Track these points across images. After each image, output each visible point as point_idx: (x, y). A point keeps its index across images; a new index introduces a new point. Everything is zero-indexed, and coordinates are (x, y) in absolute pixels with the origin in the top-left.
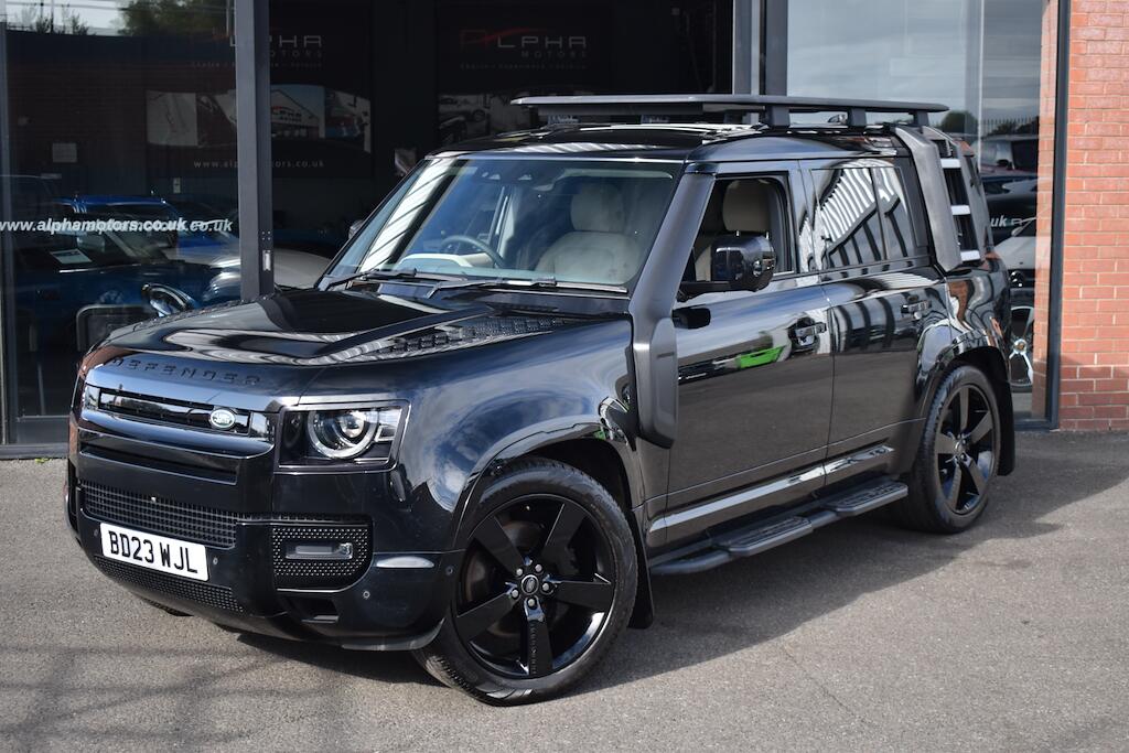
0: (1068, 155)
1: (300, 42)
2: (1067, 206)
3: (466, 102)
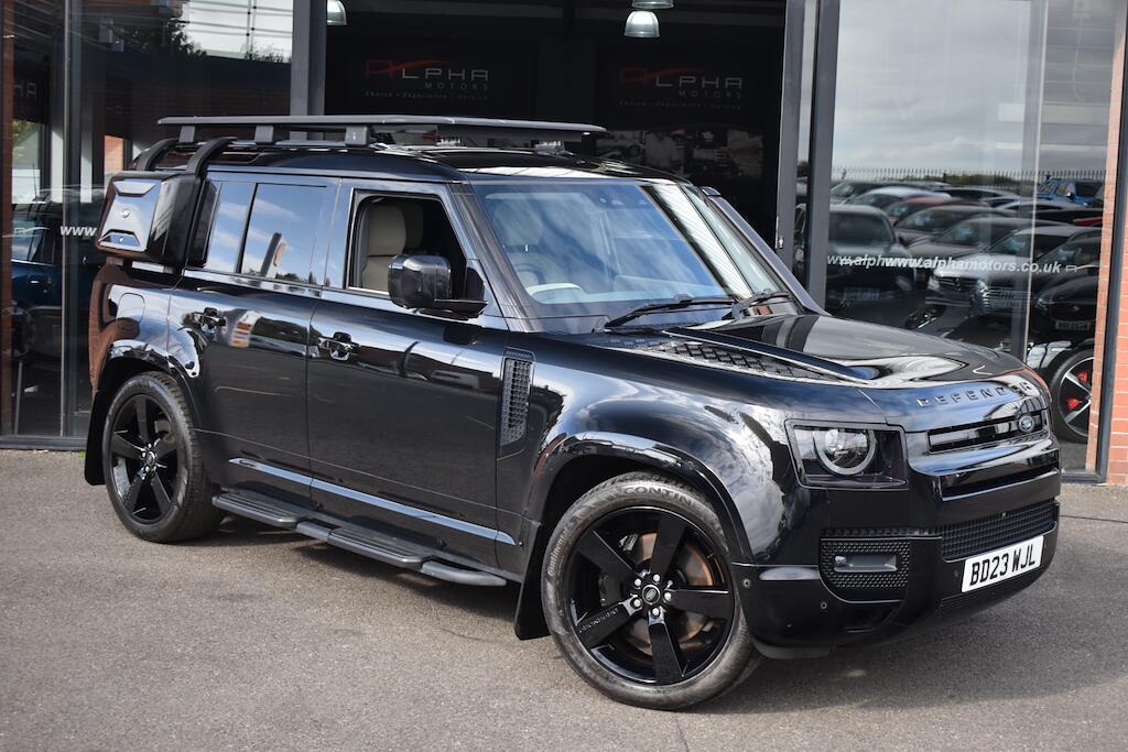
1: (468, 75)
2: (1124, 255)
3: (622, 137)
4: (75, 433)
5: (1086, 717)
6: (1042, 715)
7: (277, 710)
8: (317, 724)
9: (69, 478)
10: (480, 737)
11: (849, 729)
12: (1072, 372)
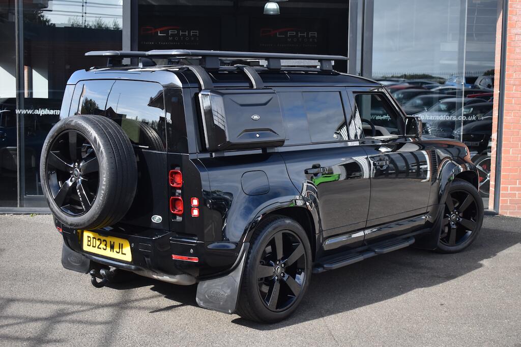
0: (505, 87)
1: (189, 33)
2: (505, 111)
4: (25, 205)
5: (506, 319)
6: (487, 318)
7: (147, 328)
8: (167, 334)
9: (25, 226)
10: (241, 337)
11: (404, 327)
12: (479, 165)
